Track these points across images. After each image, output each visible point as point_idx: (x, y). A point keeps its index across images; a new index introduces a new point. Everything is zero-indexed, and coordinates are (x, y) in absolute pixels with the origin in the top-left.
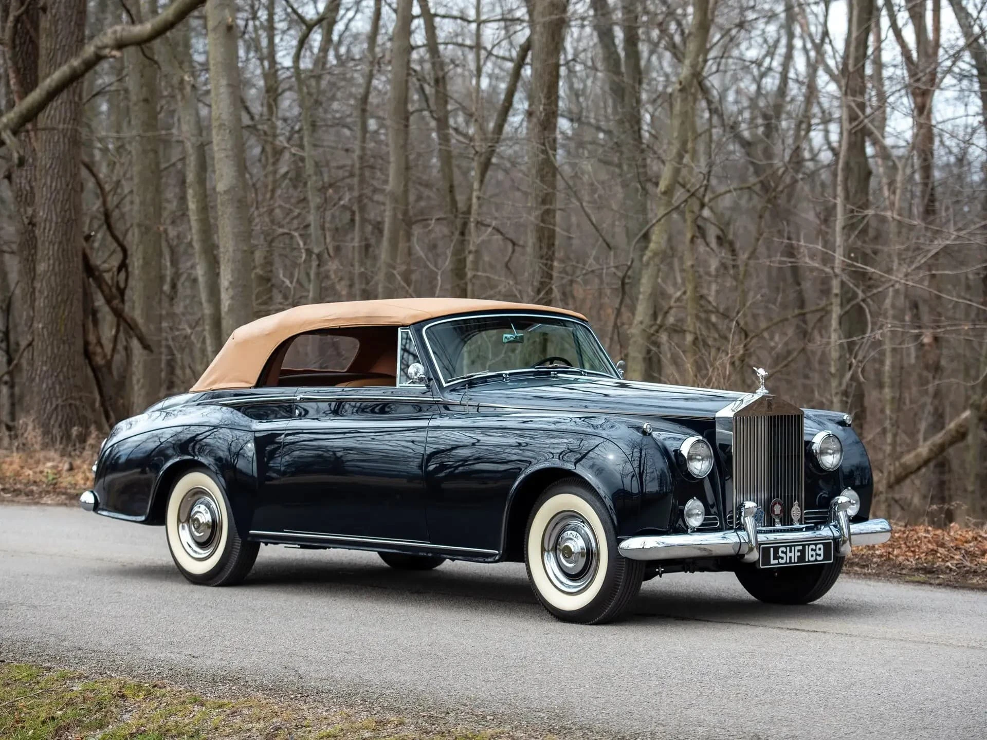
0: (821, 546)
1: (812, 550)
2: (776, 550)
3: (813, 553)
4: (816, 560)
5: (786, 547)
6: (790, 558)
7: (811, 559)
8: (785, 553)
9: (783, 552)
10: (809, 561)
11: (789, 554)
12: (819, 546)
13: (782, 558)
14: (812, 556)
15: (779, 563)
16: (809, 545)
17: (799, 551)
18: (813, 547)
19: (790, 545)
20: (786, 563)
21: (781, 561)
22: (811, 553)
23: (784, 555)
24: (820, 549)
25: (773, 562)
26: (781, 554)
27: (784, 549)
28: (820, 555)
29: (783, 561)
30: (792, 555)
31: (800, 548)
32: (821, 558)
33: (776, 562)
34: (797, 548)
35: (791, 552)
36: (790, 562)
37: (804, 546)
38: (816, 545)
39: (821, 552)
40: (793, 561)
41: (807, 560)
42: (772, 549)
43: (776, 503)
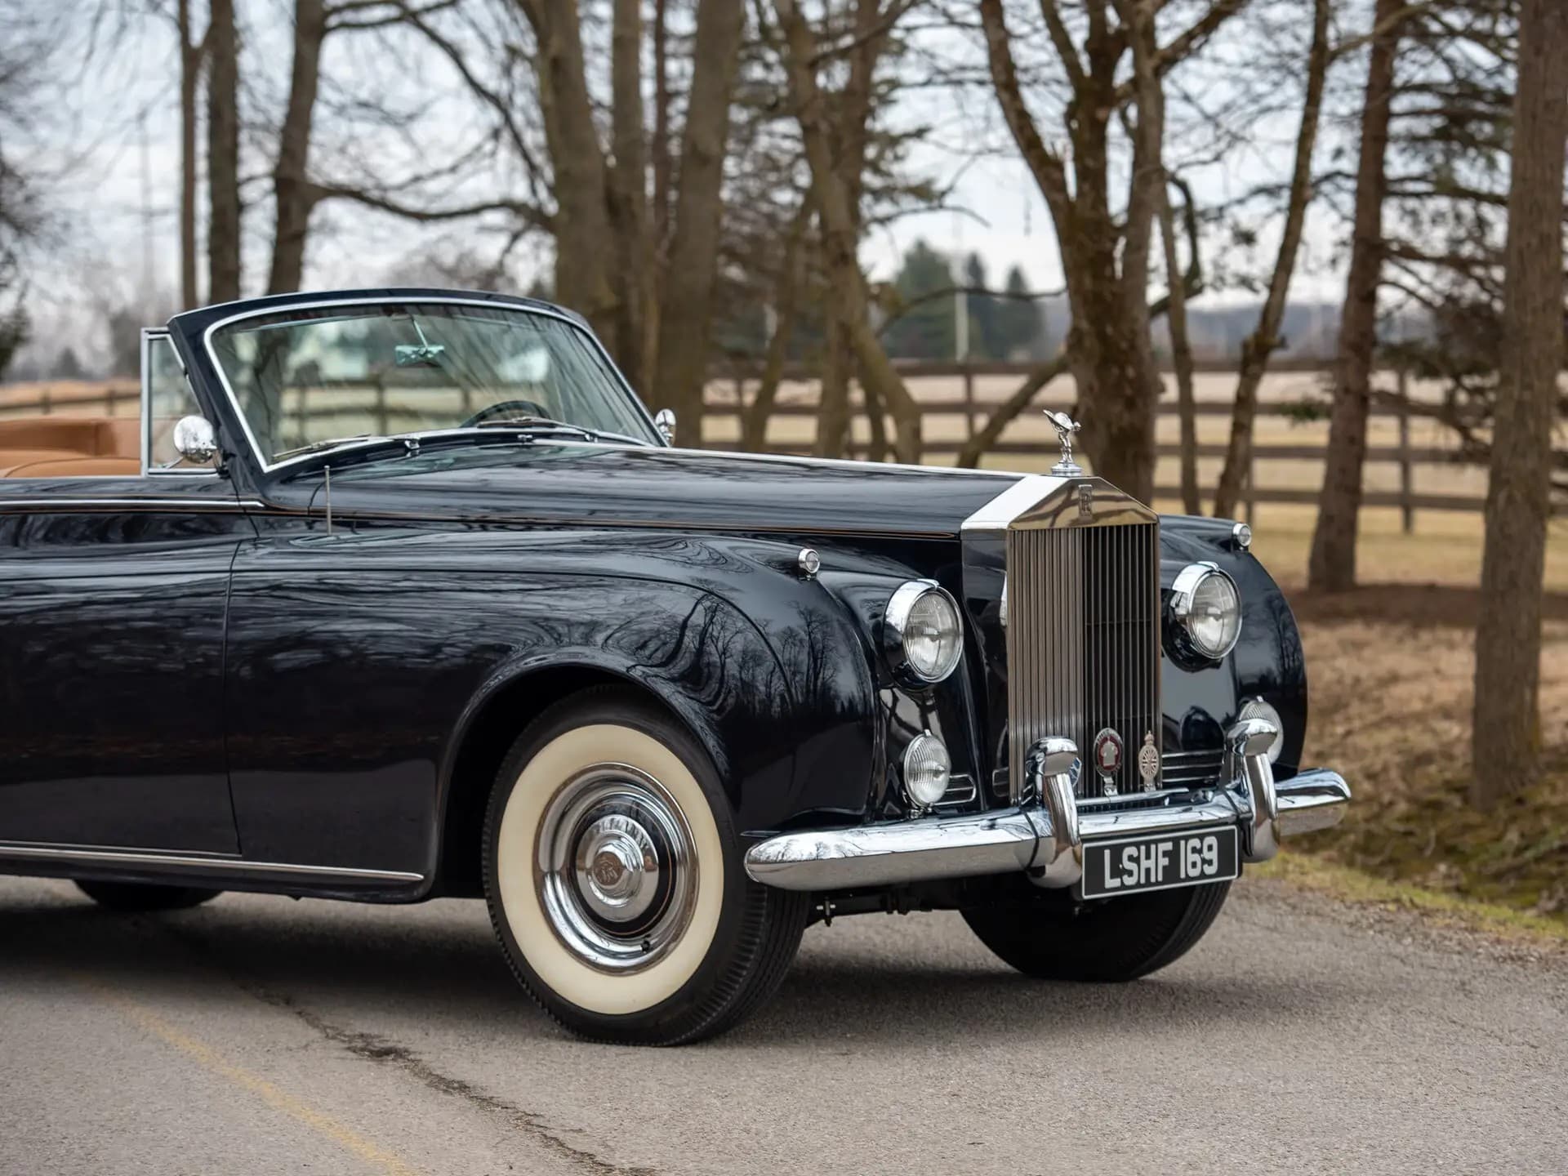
0: (1211, 840)
1: (1194, 850)
2: (1117, 852)
3: (1196, 858)
4: (1203, 875)
5: (1137, 845)
6: (1148, 871)
7: (1193, 873)
8: (1136, 860)
9: (1131, 858)
10: (1188, 878)
11: (1144, 864)
12: (1207, 841)
13: (1130, 873)
14: (1194, 865)
15: (1123, 887)
16: (1187, 838)
17: (1165, 854)
18: (1195, 843)
19: (1145, 838)
20: (1138, 885)
21: (1129, 881)
22: (1192, 858)
23: (1131, 866)
24: (1210, 848)
25: (1110, 883)
26: (1128, 865)
27: (1132, 851)
28: (1210, 863)
29: (1134, 880)
30: (1151, 863)
31: (1169, 846)
32: (1210, 870)
33: (1116, 882)
34: (1164, 847)
35: (1148, 857)
36: (1148, 883)
37: (1176, 842)
38: (1201, 837)
39: (1213, 856)
40: (1153, 880)
41: (1183, 876)
42: (1107, 853)
43: (1105, 740)
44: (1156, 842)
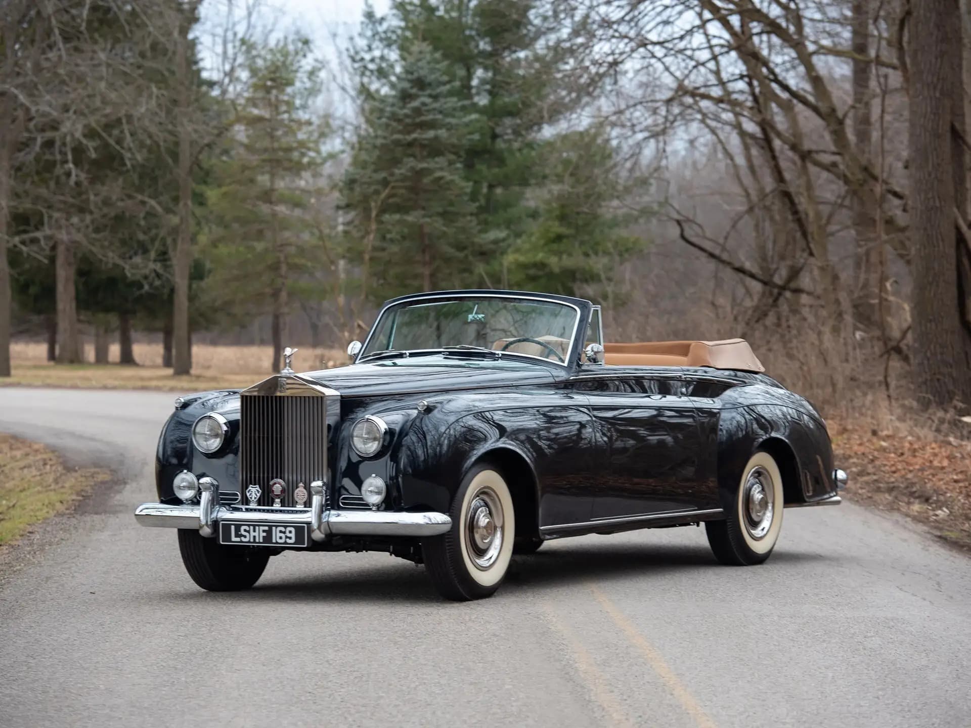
0: (293, 529)
1: (281, 532)
2: (238, 528)
3: (283, 535)
4: (285, 543)
5: (249, 526)
6: (254, 537)
7: (279, 541)
8: (248, 532)
9: (245, 530)
10: (277, 543)
11: (252, 534)
12: (289, 529)
13: (245, 537)
14: (281, 538)
15: (241, 542)
16: (277, 526)
17: (264, 531)
18: (283, 529)
19: (255, 524)
20: (249, 542)
21: (243, 539)
22: (279, 535)
23: (246, 534)
24: (289, 532)
25: (234, 539)
26: (243, 533)
27: (247, 528)
28: (290, 538)
29: (246, 540)
30: (256, 534)
31: (266, 528)
32: (292, 541)
33: (238, 539)
34: (262, 528)
35: (254, 531)
36: (254, 542)
37: (270, 527)
38: (285, 527)
39: (293, 535)
40: (257, 541)
41: (274, 541)
42: (233, 527)
43: (275, 484)
44: (259, 526)
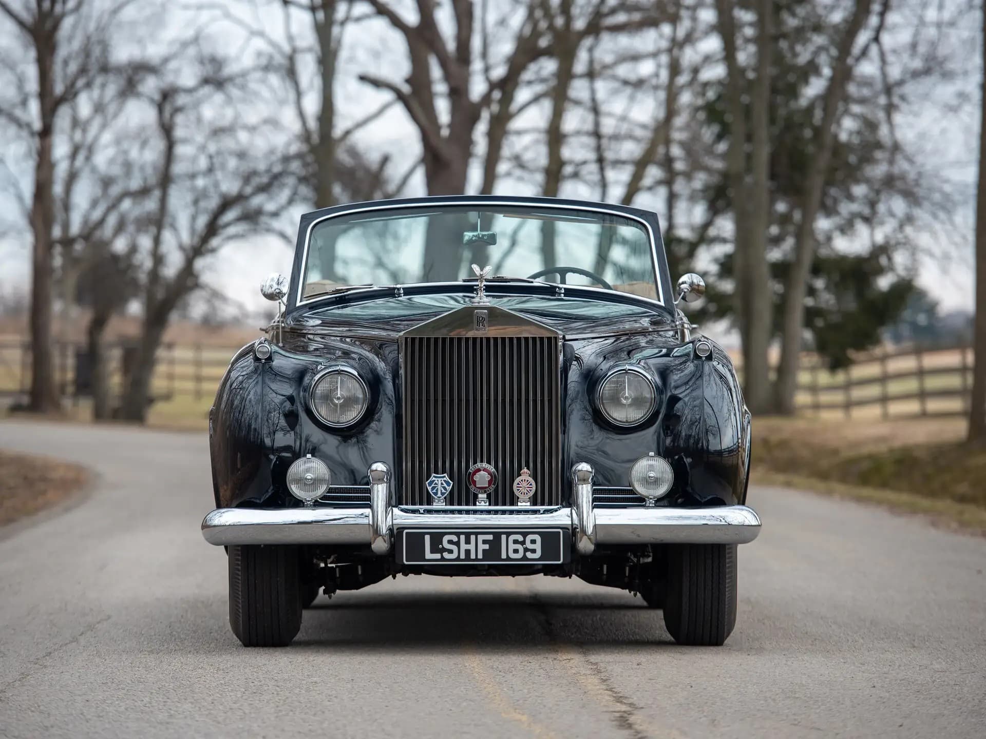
1: (516, 542)
2: (437, 538)
3: (518, 547)
4: (526, 559)
5: (458, 535)
6: (468, 552)
7: (513, 555)
8: (457, 544)
9: (450, 542)
10: (508, 559)
11: (464, 547)
12: (529, 538)
13: (451, 552)
14: (516, 551)
15: (443, 559)
16: (508, 534)
17: (485, 542)
18: (520, 538)
19: (469, 533)
20: (458, 559)
21: (446, 555)
22: (512, 547)
23: (453, 547)
24: (534, 542)
25: (428, 555)
26: (447, 546)
27: (454, 538)
28: (534, 551)
29: (454, 556)
30: (472, 547)
31: (490, 537)
32: (536, 556)
33: (437, 556)
34: (481, 538)
35: (468, 542)
36: (468, 559)
37: (497, 536)
38: (524, 535)
39: (538, 546)
40: (473, 557)
41: (503, 557)
42: (427, 538)
43: (480, 471)
44: (476, 534)
